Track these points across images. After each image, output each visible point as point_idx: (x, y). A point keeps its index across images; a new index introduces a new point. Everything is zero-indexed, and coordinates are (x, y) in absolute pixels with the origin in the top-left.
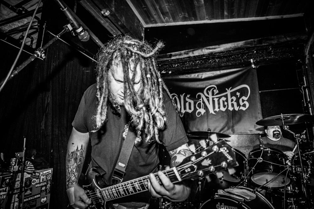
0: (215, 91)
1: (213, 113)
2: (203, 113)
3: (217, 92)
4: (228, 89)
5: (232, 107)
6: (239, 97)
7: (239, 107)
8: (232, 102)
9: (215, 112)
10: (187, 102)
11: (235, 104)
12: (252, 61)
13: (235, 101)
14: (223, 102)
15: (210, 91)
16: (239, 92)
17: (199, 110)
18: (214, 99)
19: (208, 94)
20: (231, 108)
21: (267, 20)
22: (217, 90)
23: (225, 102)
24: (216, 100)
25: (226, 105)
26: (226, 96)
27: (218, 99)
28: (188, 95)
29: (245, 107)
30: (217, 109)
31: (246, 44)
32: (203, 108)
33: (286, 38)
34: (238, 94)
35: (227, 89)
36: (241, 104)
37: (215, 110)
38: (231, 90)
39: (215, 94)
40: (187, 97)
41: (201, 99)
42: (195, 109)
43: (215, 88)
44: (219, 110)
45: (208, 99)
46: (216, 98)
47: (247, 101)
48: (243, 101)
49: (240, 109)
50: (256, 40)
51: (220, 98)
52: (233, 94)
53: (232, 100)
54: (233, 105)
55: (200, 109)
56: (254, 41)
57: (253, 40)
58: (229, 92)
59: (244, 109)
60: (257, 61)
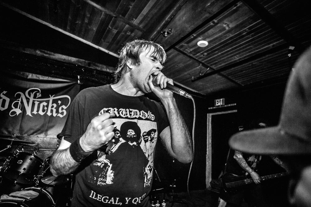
0: (38, 94)
1: (30, 115)
2: (18, 114)
3: (40, 96)
4: (52, 96)
5: (51, 113)
6: (59, 105)
7: (57, 114)
8: (52, 109)
9: (33, 114)
10: (2, 98)
11: (54, 110)
12: (79, 77)
13: (55, 108)
14: (44, 106)
15: (32, 93)
16: (60, 101)
17: (14, 110)
18: (35, 102)
19: (30, 95)
20: (49, 114)
21: (98, 50)
22: (41, 94)
23: (45, 107)
24: (37, 103)
25: (45, 110)
26: (48, 102)
27: (38, 102)
28: (4, 91)
29: (63, 115)
30: (35, 112)
31: (78, 61)
32: (19, 108)
33: (107, 69)
34: (60, 102)
35: (50, 95)
36: (60, 111)
37: (33, 113)
38: (54, 97)
39: (37, 97)
40: (2, 93)
41: (20, 99)
42: (10, 108)
43: (38, 91)
44: (37, 113)
45: (28, 100)
46: (37, 101)
47: (66, 110)
48: (62, 109)
49: (58, 116)
50: (87, 62)
51: (41, 102)
52: (55, 101)
53: (53, 107)
54: (52, 111)
55: (16, 109)
56: (85, 62)
57: (84, 60)
58: (51, 99)
59: (61, 116)
60: (83, 78)
